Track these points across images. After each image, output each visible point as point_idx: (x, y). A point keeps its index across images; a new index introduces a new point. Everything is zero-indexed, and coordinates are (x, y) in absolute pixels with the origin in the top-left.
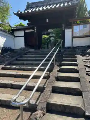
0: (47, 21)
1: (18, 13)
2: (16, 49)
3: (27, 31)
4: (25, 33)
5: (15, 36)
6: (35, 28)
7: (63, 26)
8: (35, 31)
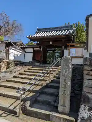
0: (51, 43)
1: (29, 37)
2: (25, 62)
3: (35, 49)
4: (34, 50)
5: (26, 52)
6: (42, 47)
7: (63, 47)
8: (42, 50)
